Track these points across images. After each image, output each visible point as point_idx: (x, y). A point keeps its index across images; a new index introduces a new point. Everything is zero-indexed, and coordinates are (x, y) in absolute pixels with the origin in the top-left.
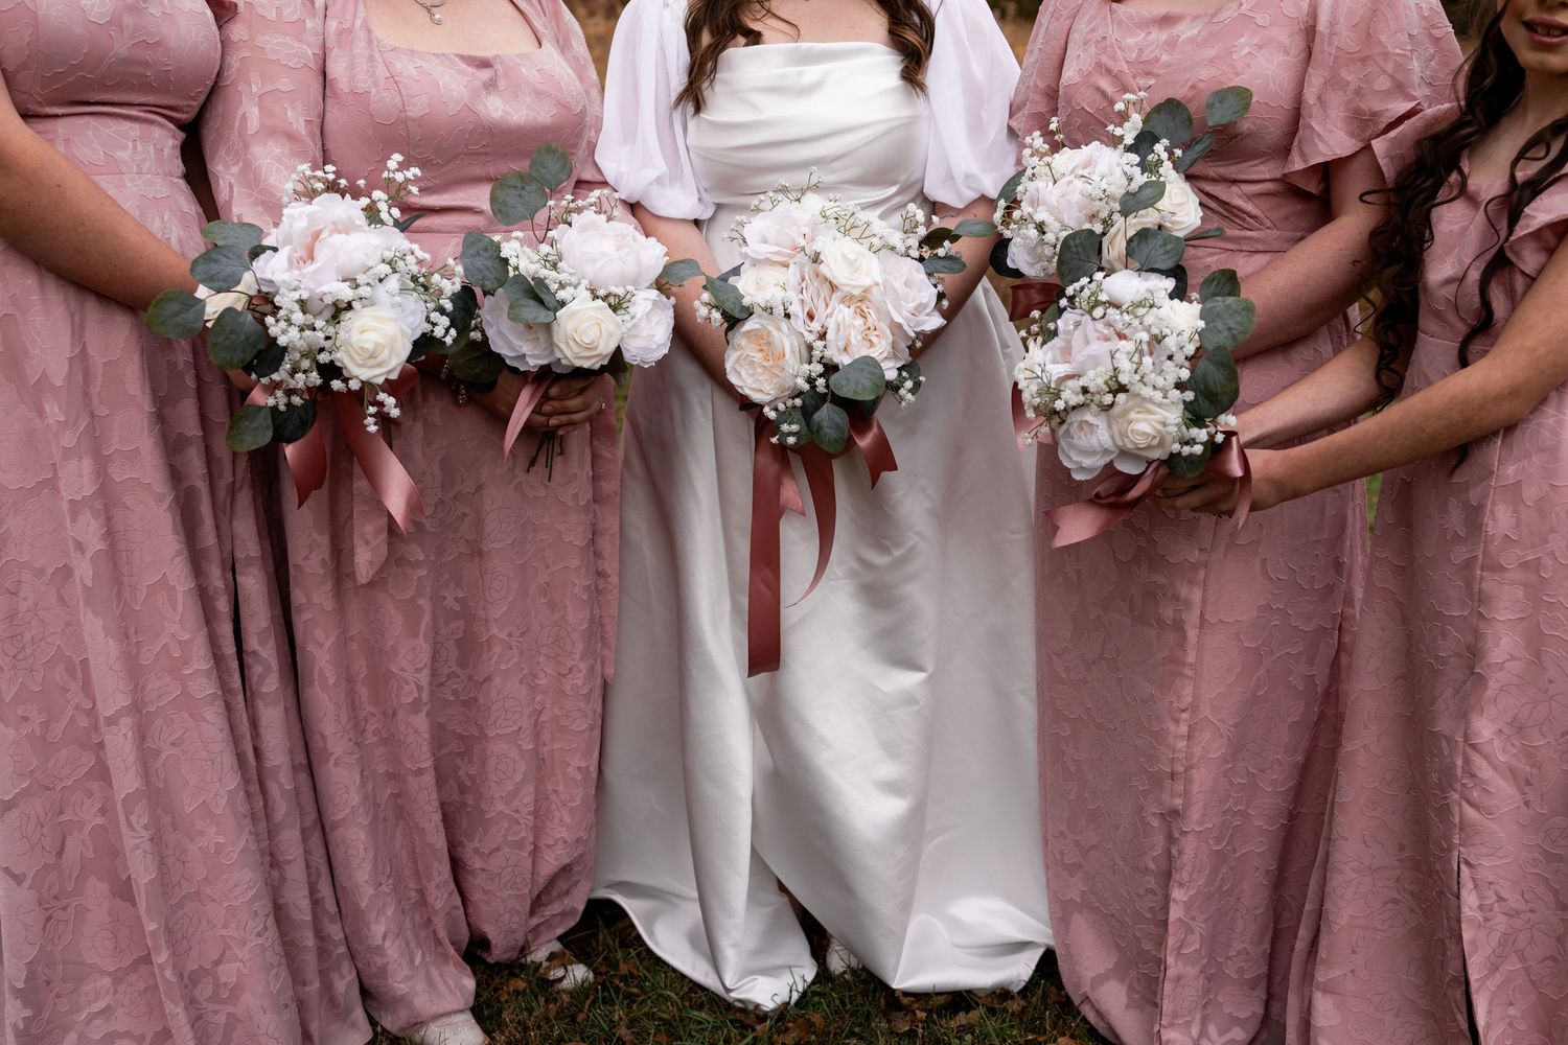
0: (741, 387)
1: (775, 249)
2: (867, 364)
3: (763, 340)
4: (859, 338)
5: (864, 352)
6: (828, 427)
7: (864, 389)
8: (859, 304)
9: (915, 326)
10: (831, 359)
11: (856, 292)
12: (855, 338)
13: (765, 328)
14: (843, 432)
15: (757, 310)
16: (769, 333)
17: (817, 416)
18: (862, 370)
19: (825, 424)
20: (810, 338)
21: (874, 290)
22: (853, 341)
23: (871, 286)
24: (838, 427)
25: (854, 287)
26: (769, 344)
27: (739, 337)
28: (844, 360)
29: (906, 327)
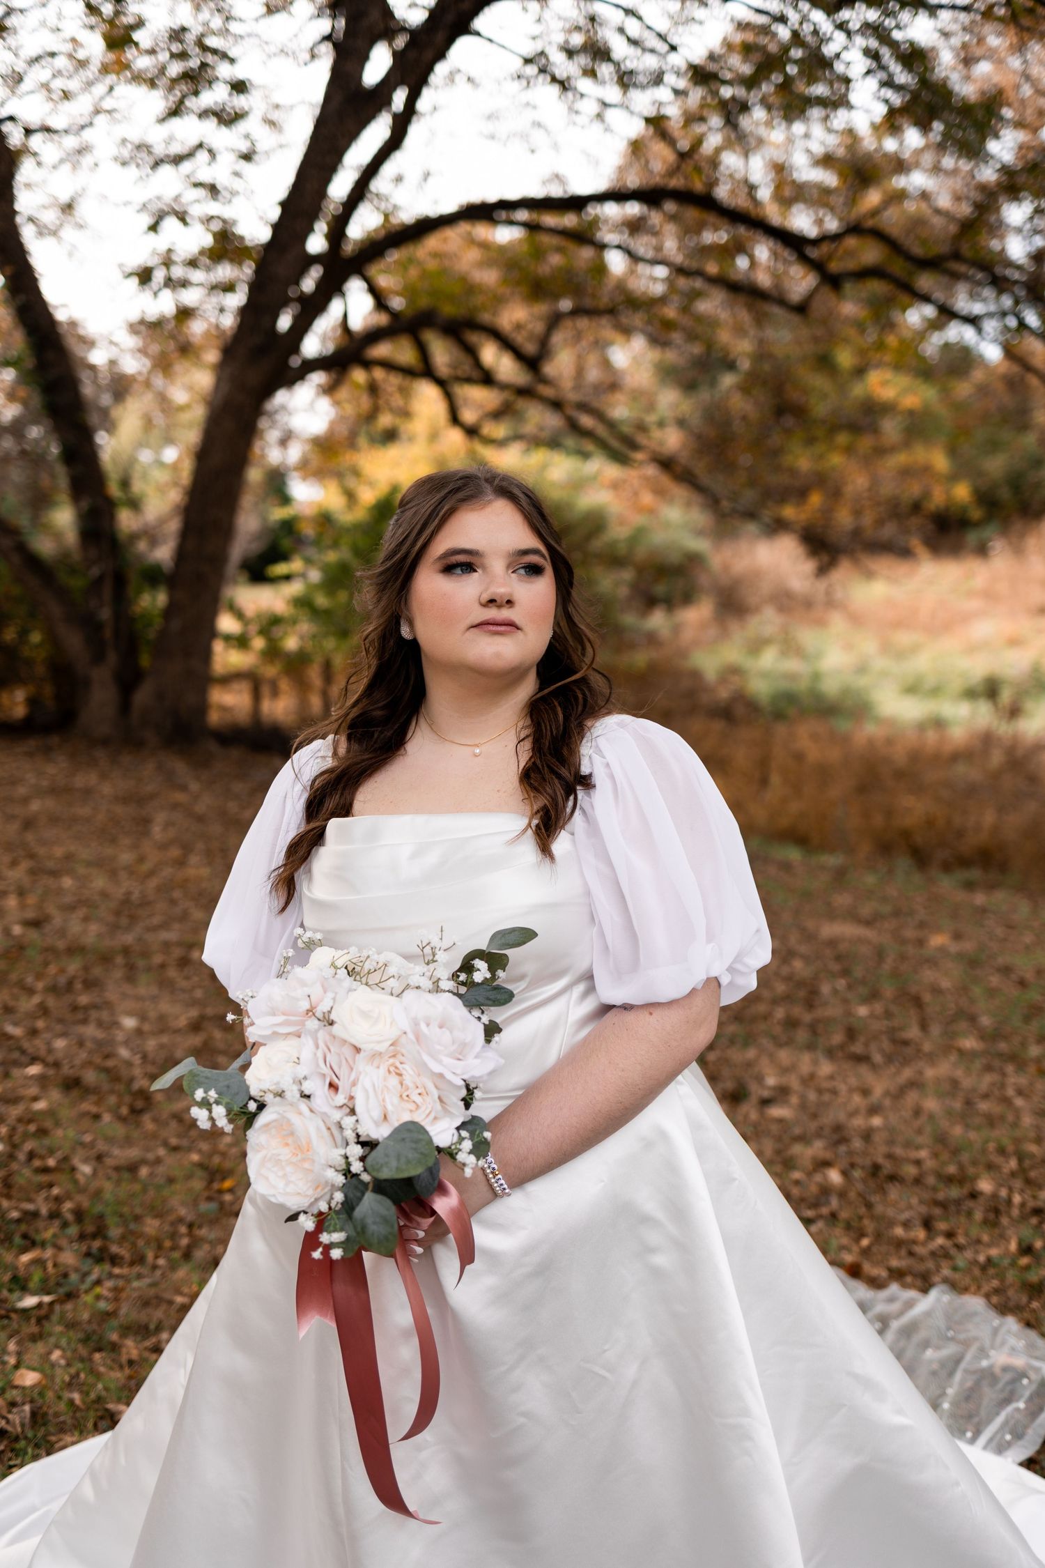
0: (274, 1196)
1: (281, 1019)
2: (409, 1131)
3: (287, 1132)
4: (396, 1100)
5: (406, 1117)
6: (374, 1223)
7: (408, 1162)
8: (391, 1061)
9: (463, 1074)
10: (368, 1135)
11: (383, 1047)
12: (392, 1103)
13: (284, 1117)
14: (392, 1227)
15: (269, 1098)
16: (288, 1121)
17: (359, 1212)
18: (403, 1139)
19: (369, 1221)
20: (337, 1115)
21: (403, 1040)
22: (390, 1108)
23: (400, 1037)
24: (385, 1220)
25: (379, 1042)
26: (292, 1134)
27: (257, 1137)
28: (379, 1132)
29: (449, 1076)
